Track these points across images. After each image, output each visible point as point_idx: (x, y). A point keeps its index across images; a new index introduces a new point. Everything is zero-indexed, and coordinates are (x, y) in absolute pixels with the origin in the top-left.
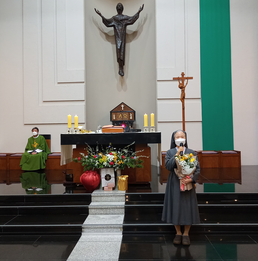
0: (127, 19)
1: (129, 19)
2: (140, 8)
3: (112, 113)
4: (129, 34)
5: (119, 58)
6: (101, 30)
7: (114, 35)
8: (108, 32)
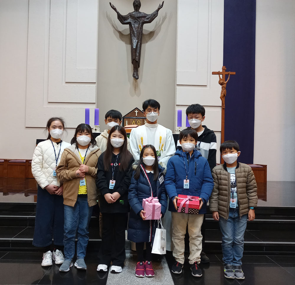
2: (159, 5)
3: (125, 119)
4: (145, 35)
5: (134, 59)
6: (115, 27)
7: (129, 34)
8: (123, 31)
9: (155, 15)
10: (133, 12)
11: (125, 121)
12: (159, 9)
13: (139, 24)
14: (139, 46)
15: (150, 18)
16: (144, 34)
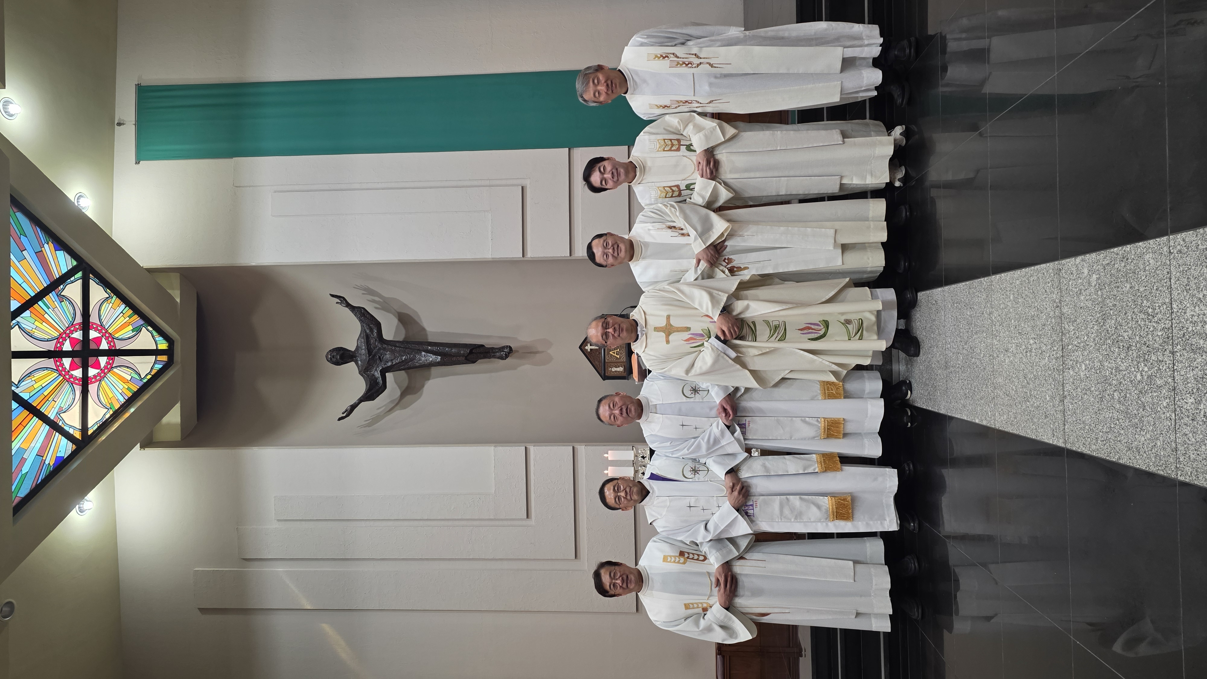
0: (366, 337)
1: (366, 332)
2: (339, 305)
3: (606, 374)
4: (406, 335)
5: (466, 359)
6: (393, 405)
7: (407, 373)
8: (400, 387)
9: (361, 313)
10: (357, 364)
11: (612, 374)
12: (348, 305)
13: (384, 349)
14: (435, 349)
15: (369, 325)
16: (405, 338)
